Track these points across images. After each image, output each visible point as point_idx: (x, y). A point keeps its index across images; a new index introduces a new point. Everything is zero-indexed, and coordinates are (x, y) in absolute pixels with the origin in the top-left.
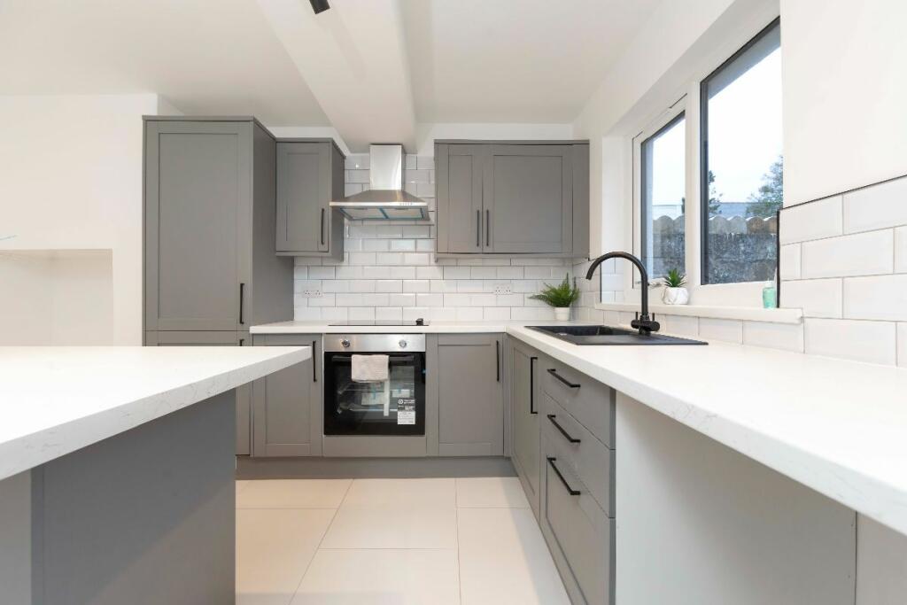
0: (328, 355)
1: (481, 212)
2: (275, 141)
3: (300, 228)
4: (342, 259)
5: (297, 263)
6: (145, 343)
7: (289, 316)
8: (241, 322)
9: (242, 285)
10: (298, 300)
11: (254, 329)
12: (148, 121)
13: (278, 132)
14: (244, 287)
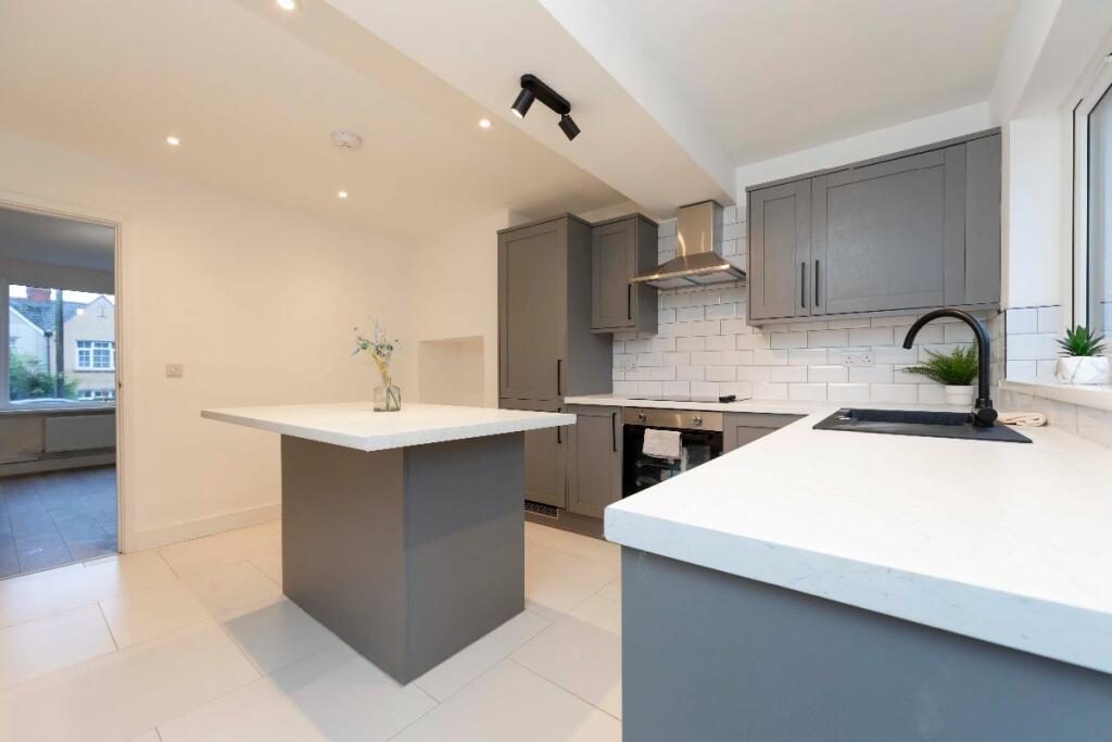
0: (626, 427)
1: (807, 264)
2: (589, 227)
3: (612, 305)
4: (655, 331)
5: (616, 337)
6: (500, 407)
7: (608, 389)
8: (559, 394)
9: (559, 361)
10: (616, 374)
11: (568, 400)
12: (500, 233)
13: (591, 217)
14: (562, 364)
